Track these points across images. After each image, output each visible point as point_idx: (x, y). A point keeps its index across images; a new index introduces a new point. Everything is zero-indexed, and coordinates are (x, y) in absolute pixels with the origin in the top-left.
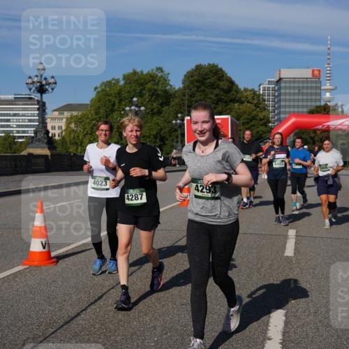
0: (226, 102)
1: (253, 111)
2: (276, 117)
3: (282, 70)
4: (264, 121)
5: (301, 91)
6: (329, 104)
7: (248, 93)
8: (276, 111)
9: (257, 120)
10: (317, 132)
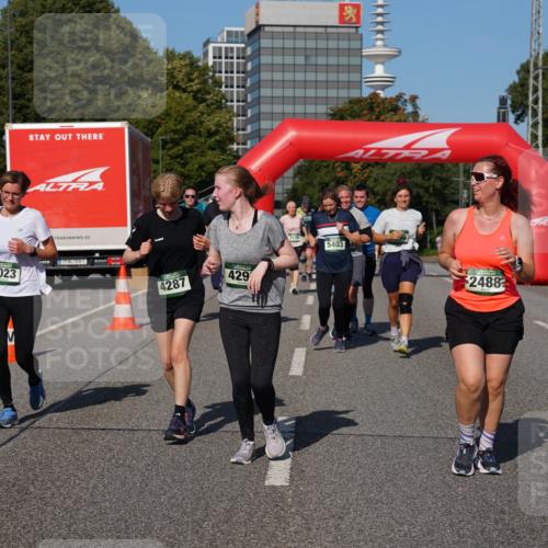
1: (189, 111)
2: (249, 129)
3: (263, 4)
4: (218, 138)
5: (312, 60)
6: (382, 94)
7: (176, 63)
8: (249, 113)
9: (200, 134)
10: (353, 165)
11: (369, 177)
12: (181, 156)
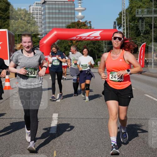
0: (4, 19)
2: (43, 31)
4: (34, 34)
5: (61, 11)
6: (81, 21)
8: (43, 27)
10: (73, 41)
11: (78, 45)
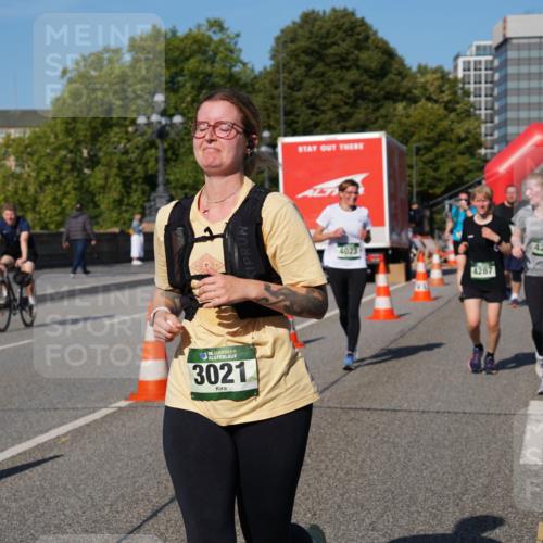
0: (376, 100)
1: (441, 120)
2: (496, 134)
3: (510, 18)
4: (467, 143)
7: (429, 77)
8: (497, 120)
9: (451, 141)
12: (432, 162)
